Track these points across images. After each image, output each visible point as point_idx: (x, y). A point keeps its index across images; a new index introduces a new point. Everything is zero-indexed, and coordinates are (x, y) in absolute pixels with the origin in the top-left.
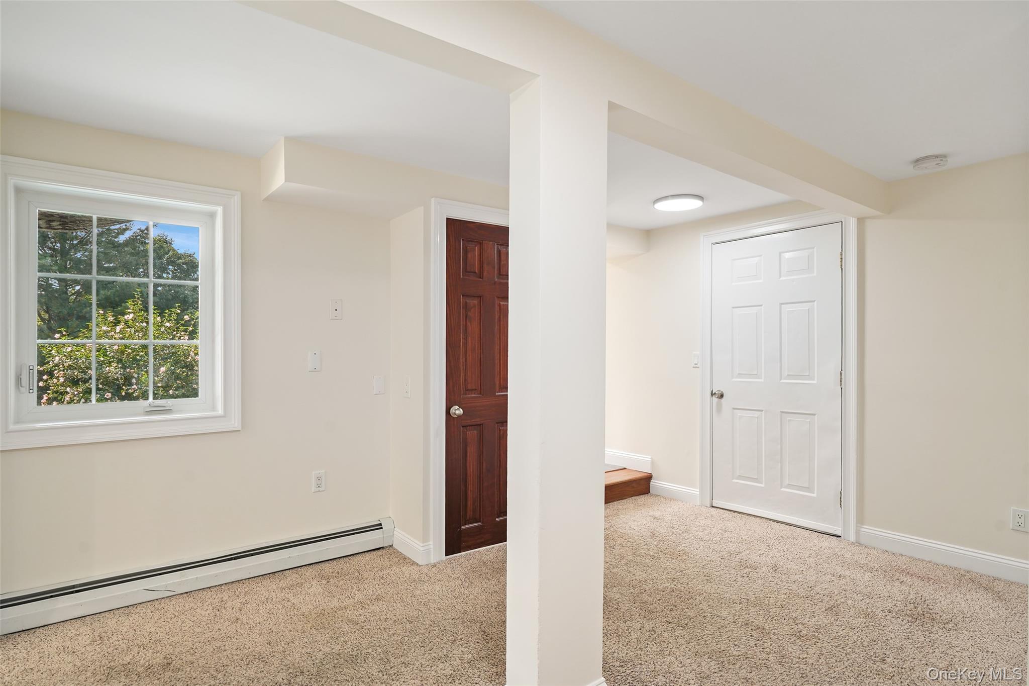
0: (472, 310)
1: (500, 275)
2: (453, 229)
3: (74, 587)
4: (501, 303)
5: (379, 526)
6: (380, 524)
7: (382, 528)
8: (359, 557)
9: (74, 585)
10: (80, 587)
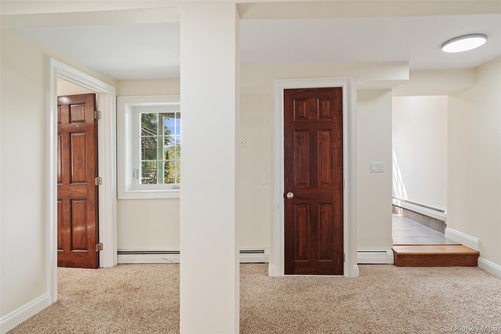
0: (302, 138)
1: (322, 117)
2: (288, 94)
3: (143, 252)
4: (323, 133)
5: (262, 252)
6: (264, 251)
7: (264, 253)
8: (250, 265)
9: (143, 251)
10: (145, 252)
